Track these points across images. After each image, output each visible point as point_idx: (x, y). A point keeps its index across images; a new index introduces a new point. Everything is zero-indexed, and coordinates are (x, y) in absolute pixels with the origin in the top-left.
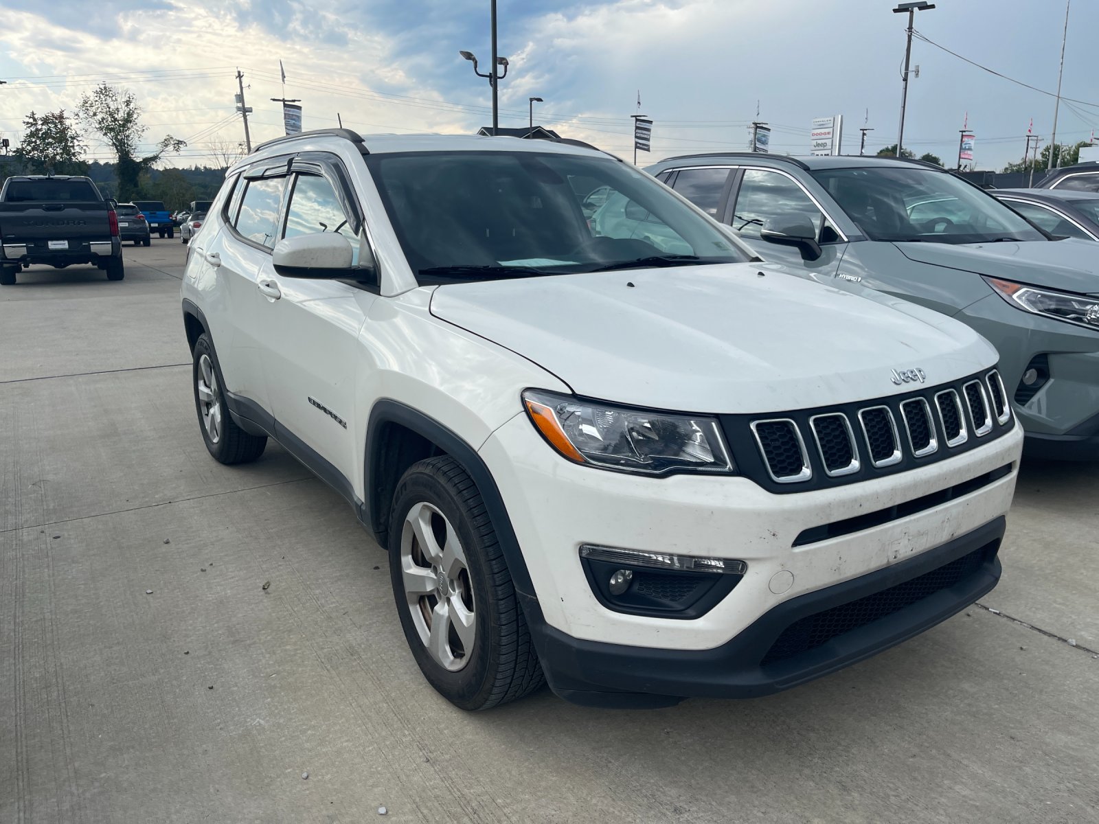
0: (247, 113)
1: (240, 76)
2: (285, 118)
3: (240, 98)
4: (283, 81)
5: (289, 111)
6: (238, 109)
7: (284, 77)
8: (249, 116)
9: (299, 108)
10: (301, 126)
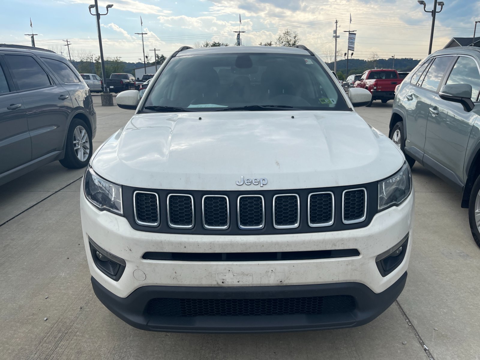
0: (337, 38)
1: (337, 22)
2: (349, 39)
3: (335, 32)
4: (350, 22)
5: (351, 36)
6: (334, 37)
7: (351, 20)
8: (338, 39)
9: (355, 34)
10: (354, 42)
